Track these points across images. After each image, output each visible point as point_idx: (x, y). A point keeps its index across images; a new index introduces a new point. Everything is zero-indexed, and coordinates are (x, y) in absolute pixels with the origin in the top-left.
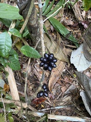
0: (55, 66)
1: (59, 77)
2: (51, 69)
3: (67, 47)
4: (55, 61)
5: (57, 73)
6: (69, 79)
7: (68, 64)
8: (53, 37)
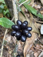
0: (29, 35)
1: (32, 45)
2: (24, 39)
3: (37, 22)
4: (30, 29)
5: (31, 41)
6: (40, 46)
7: (38, 35)
8: (27, 16)
